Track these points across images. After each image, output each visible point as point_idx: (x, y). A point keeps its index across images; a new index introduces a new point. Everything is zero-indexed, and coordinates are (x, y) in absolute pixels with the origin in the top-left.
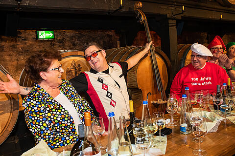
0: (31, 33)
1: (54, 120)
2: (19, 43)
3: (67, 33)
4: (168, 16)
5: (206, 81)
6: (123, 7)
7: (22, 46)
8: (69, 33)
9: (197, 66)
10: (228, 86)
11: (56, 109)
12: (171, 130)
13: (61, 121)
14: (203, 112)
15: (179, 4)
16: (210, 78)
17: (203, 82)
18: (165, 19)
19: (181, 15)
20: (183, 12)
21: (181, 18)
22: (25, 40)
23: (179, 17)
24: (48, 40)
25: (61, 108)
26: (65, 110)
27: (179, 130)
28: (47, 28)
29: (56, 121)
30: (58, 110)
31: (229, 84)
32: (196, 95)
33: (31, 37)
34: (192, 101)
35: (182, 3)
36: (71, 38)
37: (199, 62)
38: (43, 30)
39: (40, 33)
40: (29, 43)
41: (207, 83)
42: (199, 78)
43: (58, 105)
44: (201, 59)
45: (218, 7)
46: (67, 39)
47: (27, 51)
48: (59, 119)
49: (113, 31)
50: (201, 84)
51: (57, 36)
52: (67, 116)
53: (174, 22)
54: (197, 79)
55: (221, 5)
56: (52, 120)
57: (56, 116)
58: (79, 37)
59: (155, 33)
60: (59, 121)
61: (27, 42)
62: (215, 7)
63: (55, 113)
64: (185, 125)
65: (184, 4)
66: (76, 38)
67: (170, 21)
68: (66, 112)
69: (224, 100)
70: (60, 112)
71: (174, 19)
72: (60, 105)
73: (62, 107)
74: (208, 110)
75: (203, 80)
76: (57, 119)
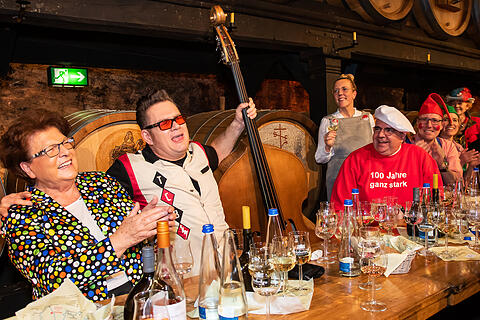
0: (37, 72)
1: (60, 245)
2: (7, 92)
3: (113, 77)
4: (325, 51)
5: (397, 180)
6: (235, 28)
7: (15, 98)
8: (118, 76)
9: (384, 149)
10: (434, 190)
11: (65, 225)
12: (322, 269)
13: (74, 247)
14: (385, 237)
15: (348, 29)
16: (404, 175)
17: (393, 181)
18: (318, 56)
19: (351, 50)
20: (354, 44)
21: (350, 57)
22: (21, 85)
23: (347, 54)
24: (73, 89)
25: (74, 224)
26: (83, 227)
27: (339, 270)
28: (74, 64)
29: (64, 248)
30: (67, 226)
31: (436, 187)
32: (373, 206)
33: (35, 80)
34: (366, 218)
35: (354, 28)
36: (123, 87)
37: (389, 142)
38: (63, 67)
39: (57, 72)
40: (30, 91)
41: (398, 185)
42: (386, 174)
43: (68, 218)
44: (392, 137)
45: (422, 39)
46: (114, 87)
47: (25, 109)
48: (69, 243)
49: (211, 76)
50: (388, 186)
51: (93, 81)
52: (86, 237)
53: (338, 63)
54: (381, 175)
55: (430, 36)
57: (64, 237)
58: (139, 87)
59: (299, 84)
60: (69, 248)
61: (25, 89)
62: (418, 38)
63: (61, 232)
64: (349, 260)
65: (356, 29)
66: (132, 88)
67: (329, 61)
68: (85, 230)
69: (425, 214)
70: (72, 231)
71: (337, 58)
72: (73, 217)
73: (77, 220)
74: (396, 232)
75: (394, 177)
76: (65, 244)
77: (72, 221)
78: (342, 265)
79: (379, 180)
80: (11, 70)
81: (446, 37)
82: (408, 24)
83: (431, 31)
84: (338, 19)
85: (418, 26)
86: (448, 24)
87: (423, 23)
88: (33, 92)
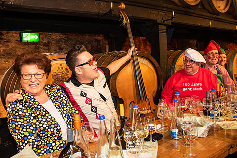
0: (14, 35)
1: (40, 127)
2: (1, 46)
3: (53, 37)
4: (159, 21)
5: (197, 87)
6: (113, 10)
7: (4, 48)
8: (55, 36)
10: (217, 92)
11: (42, 115)
12: (161, 135)
13: (47, 128)
14: (194, 117)
15: (169, 10)
17: (194, 87)
18: (155, 24)
19: (171, 21)
20: (173, 18)
21: (171, 24)
22: (7, 42)
23: (169, 23)
24: (33, 43)
25: (47, 115)
26: (52, 117)
27: (170, 136)
28: (33, 31)
29: (42, 128)
30: (44, 116)
31: (218, 90)
32: (186, 101)
33: (14, 39)
34: (183, 107)
35: (173, 9)
37: (192, 68)
38: (27, 32)
39: (24, 35)
40: (12, 45)
41: (198, 89)
43: (44, 111)
47: (10, 54)
48: (45, 126)
49: (101, 35)
50: (192, 89)
51: (43, 40)
52: (53, 123)
53: (165, 27)
54: (188, 84)
55: (210, 13)
56: (38, 127)
57: (42, 122)
59: (145, 38)
60: (45, 128)
61: (9, 44)
62: (205, 14)
63: (40, 119)
64: (176, 130)
65: (174, 10)
66: (62, 42)
67: (160, 27)
68: (53, 119)
69: (214, 105)
70: (46, 119)
71: (165, 25)
72: (46, 111)
73: (48, 113)
74: (198, 115)
75: (195, 85)
76: (42, 126)
77: (46, 114)
78: (172, 133)
79: (187, 87)
80: (2, 34)
81: (219, 13)
82: (200, 7)
83: (211, 11)
84: (165, 5)
85: (204, 8)
86: (219, 7)
87: (207, 6)
88: (14, 45)
